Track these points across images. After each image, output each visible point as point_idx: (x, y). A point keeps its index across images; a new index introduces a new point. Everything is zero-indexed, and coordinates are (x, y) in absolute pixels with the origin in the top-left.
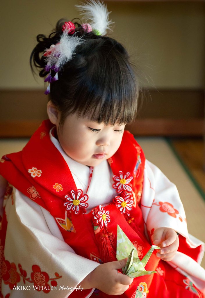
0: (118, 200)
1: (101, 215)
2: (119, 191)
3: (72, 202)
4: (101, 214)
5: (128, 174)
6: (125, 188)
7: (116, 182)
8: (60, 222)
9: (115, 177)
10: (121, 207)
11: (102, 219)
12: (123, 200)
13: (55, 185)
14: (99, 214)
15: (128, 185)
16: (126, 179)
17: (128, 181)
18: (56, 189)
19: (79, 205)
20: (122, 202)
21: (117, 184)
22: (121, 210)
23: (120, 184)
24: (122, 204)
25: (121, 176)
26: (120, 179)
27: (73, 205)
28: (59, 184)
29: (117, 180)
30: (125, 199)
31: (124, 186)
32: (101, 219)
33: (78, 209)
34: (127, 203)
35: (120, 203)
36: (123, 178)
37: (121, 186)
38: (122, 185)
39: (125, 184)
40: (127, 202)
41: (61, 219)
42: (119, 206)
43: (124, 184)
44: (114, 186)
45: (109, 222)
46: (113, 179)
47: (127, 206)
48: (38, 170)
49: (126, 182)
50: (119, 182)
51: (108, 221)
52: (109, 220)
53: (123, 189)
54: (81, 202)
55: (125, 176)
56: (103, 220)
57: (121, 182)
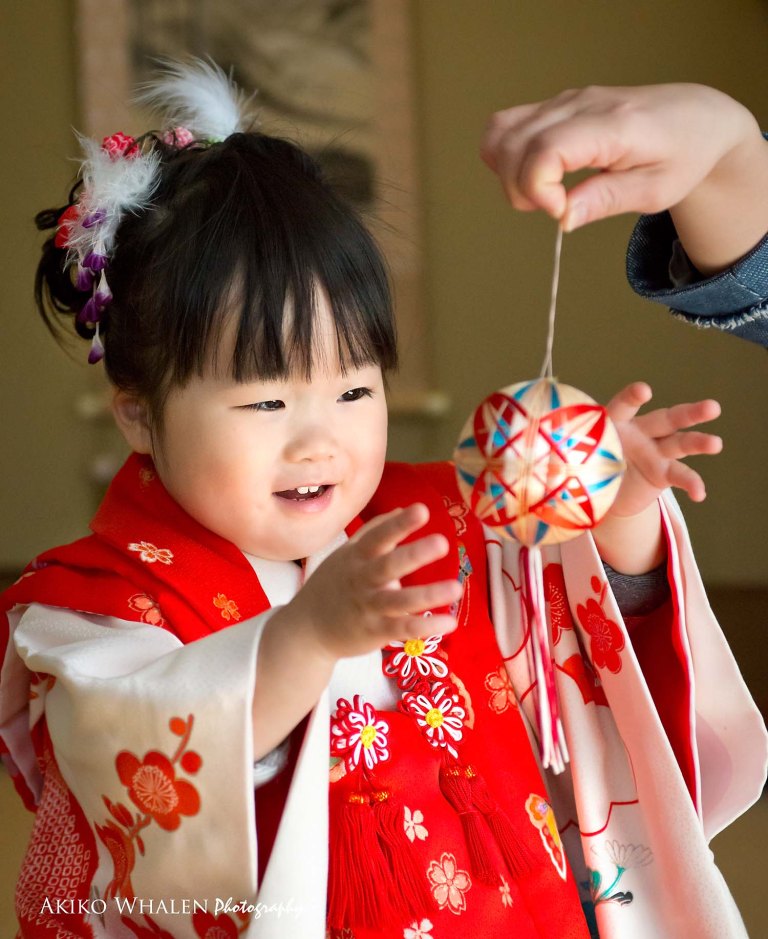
0: (413, 706)
1: (358, 726)
2: (405, 682)
4: (360, 723)
6: (425, 670)
7: (393, 652)
11: (360, 739)
14: (353, 721)
15: (434, 655)
17: (432, 643)
18: (222, 610)
20: (426, 711)
21: (397, 660)
22: (430, 732)
23: (405, 659)
29: (394, 644)
31: (419, 662)
32: (354, 738)
35: (422, 713)
37: (409, 663)
38: (413, 660)
39: (424, 655)
43: (420, 654)
44: (388, 667)
45: (383, 758)
48: (161, 550)
49: (427, 647)
50: (401, 650)
51: (382, 754)
52: (385, 752)
56: (363, 746)
57: (407, 649)
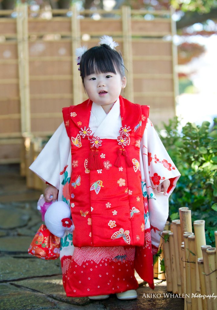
2: (122, 135)
3: (83, 132)
5: (129, 127)
6: (125, 134)
12: (122, 139)
15: (127, 133)
17: (128, 131)
19: (86, 134)
23: (123, 131)
25: (125, 128)
26: (124, 129)
27: (83, 133)
29: (123, 129)
30: (124, 139)
33: (85, 136)
36: (126, 129)
37: (123, 132)
40: (125, 140)
41: (74, 138)
54: (87, 133)
55: (127, 128)
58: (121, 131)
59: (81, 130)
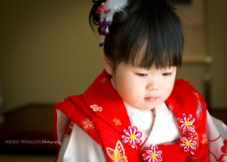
0: (181, 140)
2: (183, 132)
3: (129, 136)
5: (191, 115)
6: (189, 129)
7: (181, 124)
8: (110, 152)
9: (179, 119)
10: (185, 146)
12: (187, 140)
13: (114, 119)
14: (148, 153)
15: (191, 126)
16: (190, 121)
18: (115, 123)
20: (186, 141)
21: (182, 126)
22: (185, 148)
23: (184, 126)
24: (185, 143)
25: (185, 119)
26: (184, 121)
27: (130, 139)
28: (118, 119)
30: (189, 139)
31: (188, 127)
34: (191, 143)
35: (184, 142)
36: (187, 120)
37: (185, 127)
38: (186, 127)
40: (191, 141)
41: (112, 149)
42: (183, 145)
43: (188, 125)
44: (179, 127)
45: (160, 160)
46: (178, 121)
47: (191, 145)
48: (99, 107)
49: (190, 124)
50: (184, 124)
53: (187, 130)
55: (189, 119)
57: (185, 123)
58: (180, 126)
59: (124, 134)
